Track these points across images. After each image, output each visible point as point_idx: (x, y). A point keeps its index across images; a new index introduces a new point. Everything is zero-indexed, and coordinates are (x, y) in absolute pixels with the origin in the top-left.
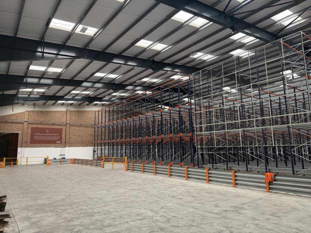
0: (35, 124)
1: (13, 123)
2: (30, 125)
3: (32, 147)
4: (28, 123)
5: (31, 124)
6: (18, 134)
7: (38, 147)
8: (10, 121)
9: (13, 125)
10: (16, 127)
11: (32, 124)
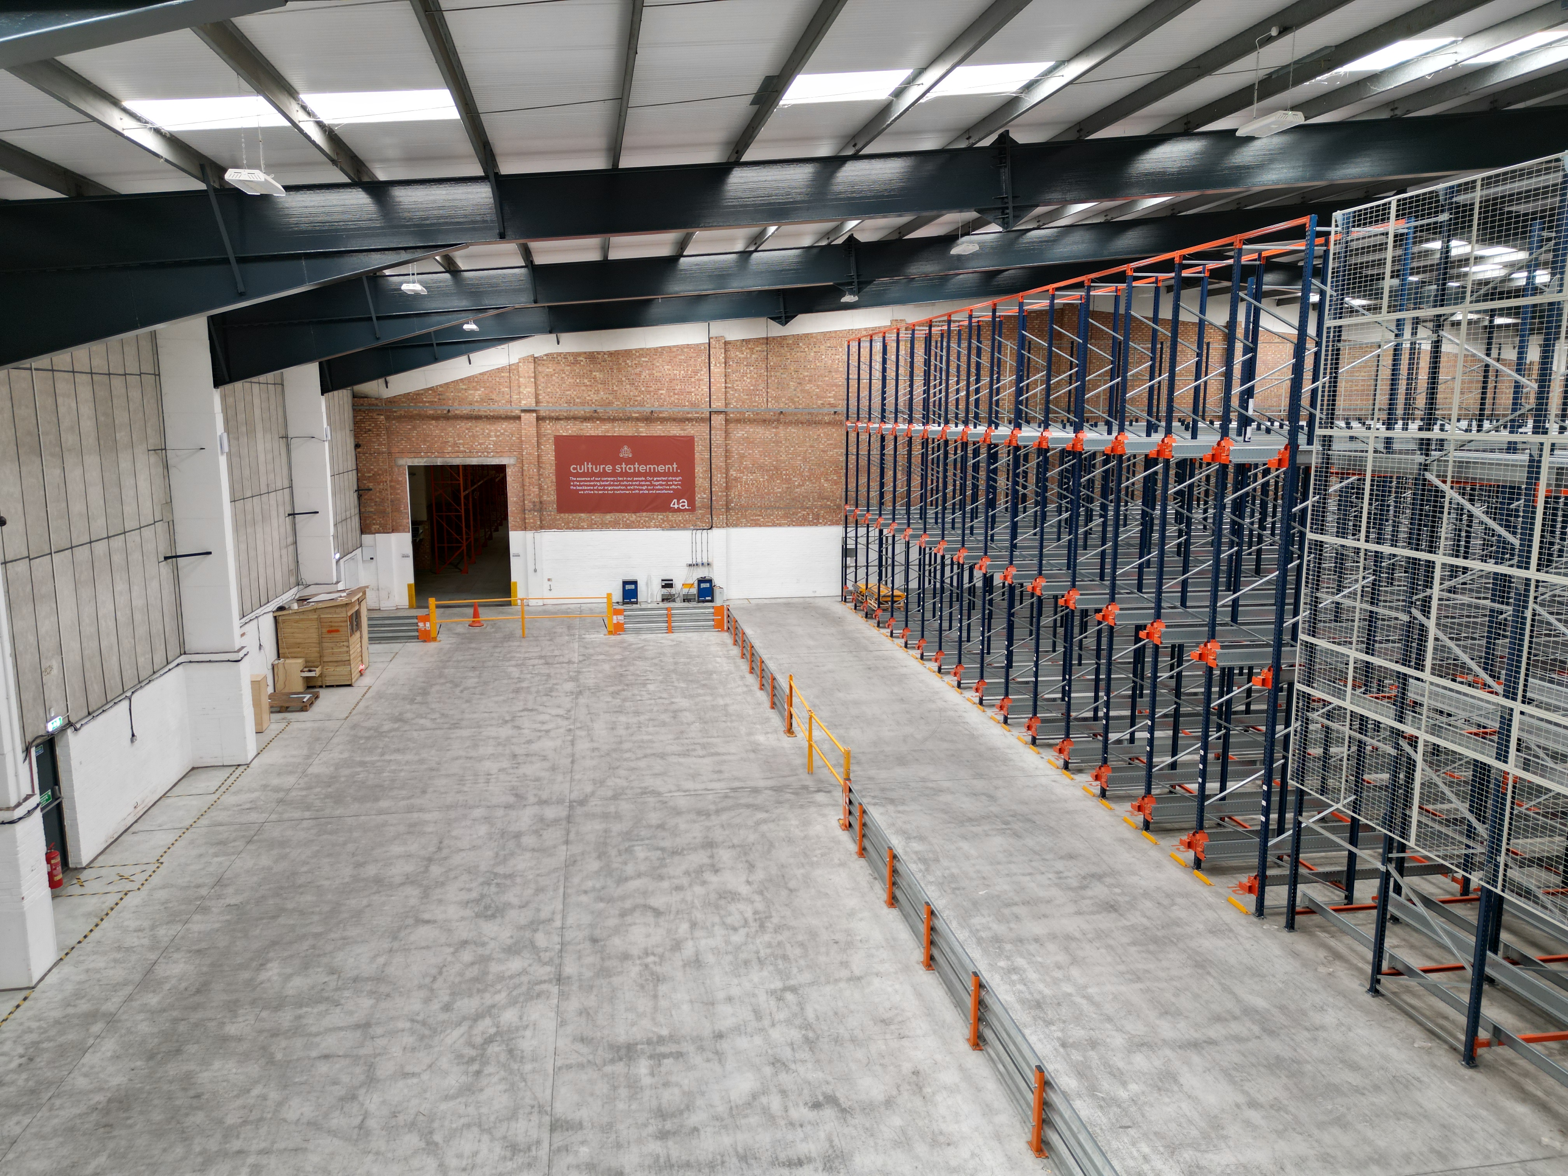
0: (567, 419)
1: (478, 418)
2: (549, 428)
3: (569, 528)
4: (538, 419)
5: (551, 418)
6: (501, 469)
7: (591, 527)
8: (465, 410)
9: (480, 428)
10: (489, 436)
11: (558, 419)
